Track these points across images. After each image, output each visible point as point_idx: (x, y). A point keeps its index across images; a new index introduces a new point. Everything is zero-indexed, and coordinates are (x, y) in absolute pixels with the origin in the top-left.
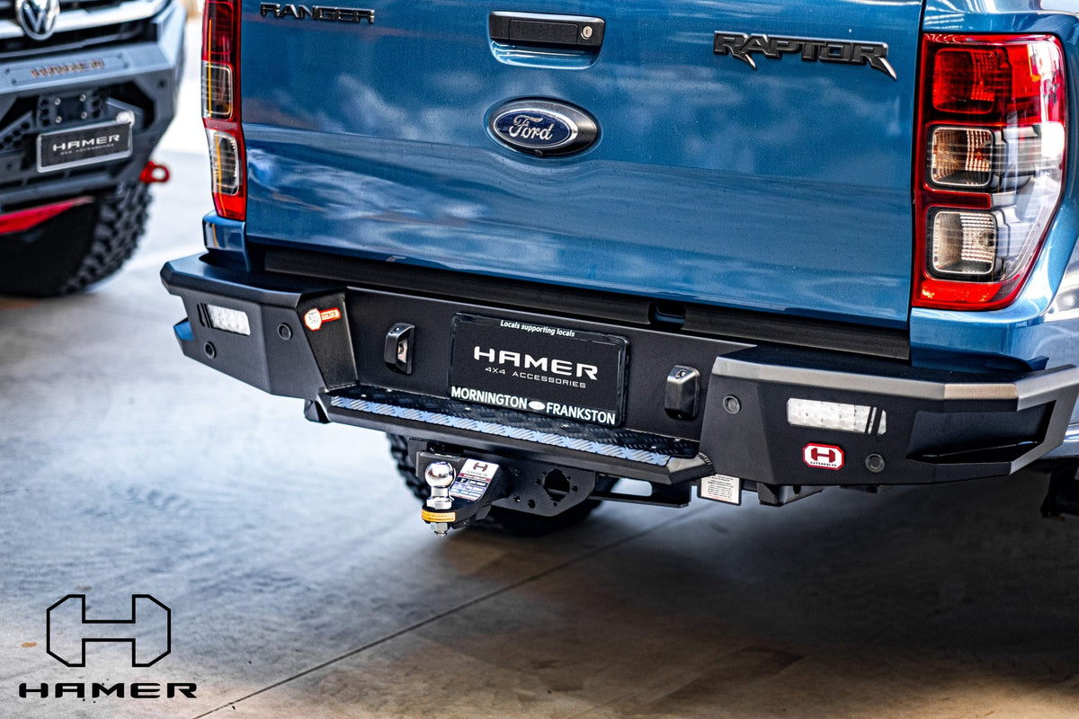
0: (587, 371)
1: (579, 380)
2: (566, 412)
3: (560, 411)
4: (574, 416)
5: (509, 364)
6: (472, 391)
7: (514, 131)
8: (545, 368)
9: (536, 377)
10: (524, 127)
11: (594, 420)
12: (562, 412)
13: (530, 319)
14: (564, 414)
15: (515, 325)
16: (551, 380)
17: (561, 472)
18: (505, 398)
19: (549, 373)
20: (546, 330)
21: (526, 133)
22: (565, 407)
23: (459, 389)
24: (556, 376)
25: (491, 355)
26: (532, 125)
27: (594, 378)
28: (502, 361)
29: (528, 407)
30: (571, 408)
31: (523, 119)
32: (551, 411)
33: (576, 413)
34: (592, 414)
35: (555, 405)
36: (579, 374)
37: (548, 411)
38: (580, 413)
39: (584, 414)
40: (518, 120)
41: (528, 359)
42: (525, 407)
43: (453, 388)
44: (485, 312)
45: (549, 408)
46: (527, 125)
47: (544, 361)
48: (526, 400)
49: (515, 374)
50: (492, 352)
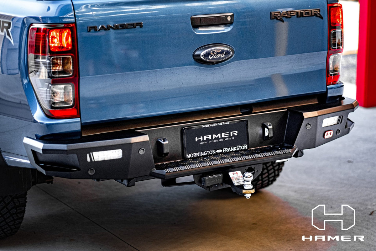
0: (234, 133)
1: (232, 137)
2: (230, 150)
3: (228, 150)
4: (233, 150)
5: (208, 139)
6: (194, 154)
7: (211, 57)
8: (220, 137)
9: (217, 141)
10: (215, 55)
11: (240, 149)
12: (229, 150)
13: (213, 122)
14: (229, 151)
15: (207, 126)
16: (222, 140)
17: (251, 167)
18: (207, 152)
19: (222, 138)
20: (219, 124)
21: (216, 57)
22: (229, 148)
23: (189, 155)
24: (224, 138)
25: (201, 139)
26: (218, 53)
27: (237, 135)
28: (205, 139)
29: (216, 152)
30: (231, 148)
31: (214, 52)
32: (225, 151)
33: (234, 149)
34: (239, 148)
35: (226, 149)
36: (231, 135)
37: (223, 152)
38: (235, 149)
39: (236, 148)
40: (212, 53)
41: (214, 136)
42: (215, 153)
43: (187, 155)
44: (197, 124)
45: (224, 150)
46: (216, 53)
47: (219, 135)
48: (215, 150)
49: (210, 142)
50: (202, 137)
